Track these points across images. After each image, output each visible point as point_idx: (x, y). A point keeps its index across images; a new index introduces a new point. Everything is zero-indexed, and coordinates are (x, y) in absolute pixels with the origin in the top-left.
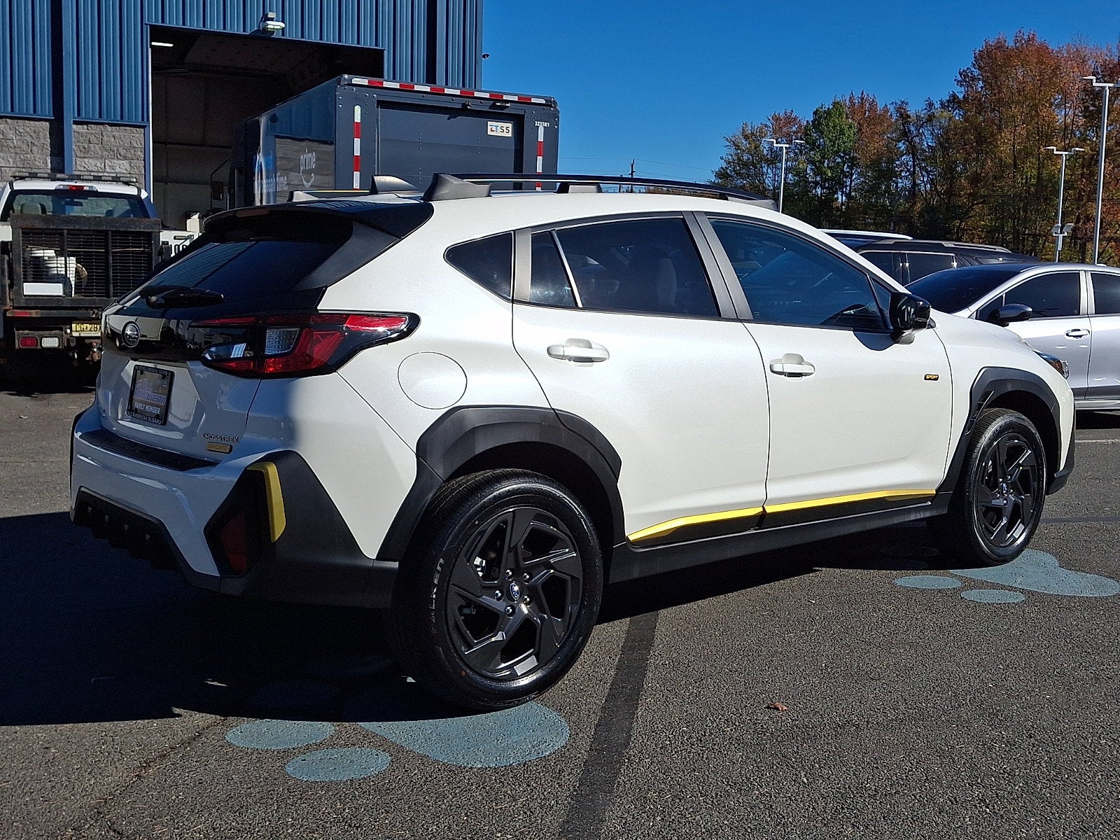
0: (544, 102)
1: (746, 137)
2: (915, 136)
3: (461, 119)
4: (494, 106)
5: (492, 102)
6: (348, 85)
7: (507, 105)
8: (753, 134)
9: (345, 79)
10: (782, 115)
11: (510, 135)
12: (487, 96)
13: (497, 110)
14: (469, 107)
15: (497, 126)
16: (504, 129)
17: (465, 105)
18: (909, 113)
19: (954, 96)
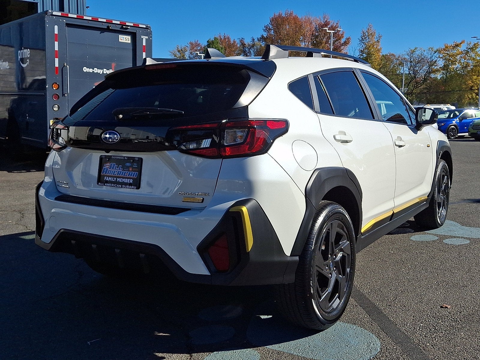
0: (145, 27)
1: (179, 51)
2: (248, 53)
3: (106, 34)
4: (122, 28)
5: (121, 26)
6: (51, 15)
7: (128, 27)
8: (181, 50)
9: (49, 12)
10: (194, 42)
11: (130, 42)
12: (119, 23)
13: (123, 30)
14: (110, 28)
15: (123, 38)
16: (127, 39)
17: (108, 27)
18: (245, 43)
19: (263, 36)
